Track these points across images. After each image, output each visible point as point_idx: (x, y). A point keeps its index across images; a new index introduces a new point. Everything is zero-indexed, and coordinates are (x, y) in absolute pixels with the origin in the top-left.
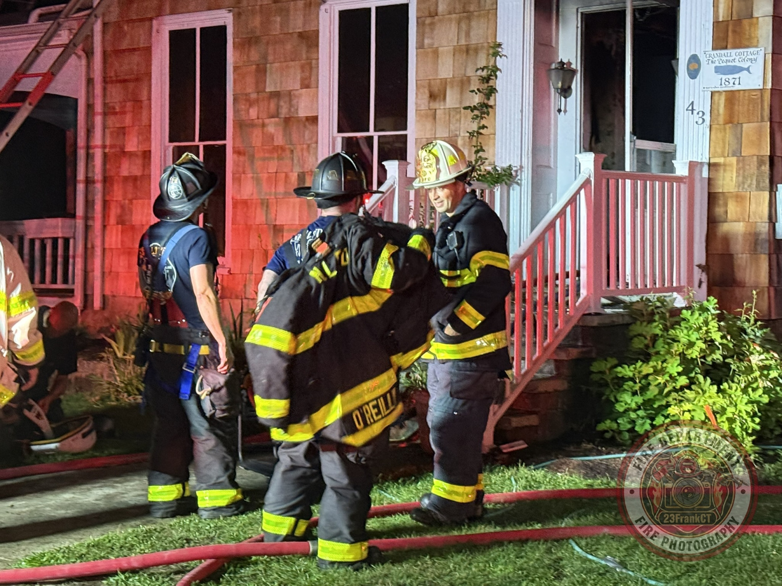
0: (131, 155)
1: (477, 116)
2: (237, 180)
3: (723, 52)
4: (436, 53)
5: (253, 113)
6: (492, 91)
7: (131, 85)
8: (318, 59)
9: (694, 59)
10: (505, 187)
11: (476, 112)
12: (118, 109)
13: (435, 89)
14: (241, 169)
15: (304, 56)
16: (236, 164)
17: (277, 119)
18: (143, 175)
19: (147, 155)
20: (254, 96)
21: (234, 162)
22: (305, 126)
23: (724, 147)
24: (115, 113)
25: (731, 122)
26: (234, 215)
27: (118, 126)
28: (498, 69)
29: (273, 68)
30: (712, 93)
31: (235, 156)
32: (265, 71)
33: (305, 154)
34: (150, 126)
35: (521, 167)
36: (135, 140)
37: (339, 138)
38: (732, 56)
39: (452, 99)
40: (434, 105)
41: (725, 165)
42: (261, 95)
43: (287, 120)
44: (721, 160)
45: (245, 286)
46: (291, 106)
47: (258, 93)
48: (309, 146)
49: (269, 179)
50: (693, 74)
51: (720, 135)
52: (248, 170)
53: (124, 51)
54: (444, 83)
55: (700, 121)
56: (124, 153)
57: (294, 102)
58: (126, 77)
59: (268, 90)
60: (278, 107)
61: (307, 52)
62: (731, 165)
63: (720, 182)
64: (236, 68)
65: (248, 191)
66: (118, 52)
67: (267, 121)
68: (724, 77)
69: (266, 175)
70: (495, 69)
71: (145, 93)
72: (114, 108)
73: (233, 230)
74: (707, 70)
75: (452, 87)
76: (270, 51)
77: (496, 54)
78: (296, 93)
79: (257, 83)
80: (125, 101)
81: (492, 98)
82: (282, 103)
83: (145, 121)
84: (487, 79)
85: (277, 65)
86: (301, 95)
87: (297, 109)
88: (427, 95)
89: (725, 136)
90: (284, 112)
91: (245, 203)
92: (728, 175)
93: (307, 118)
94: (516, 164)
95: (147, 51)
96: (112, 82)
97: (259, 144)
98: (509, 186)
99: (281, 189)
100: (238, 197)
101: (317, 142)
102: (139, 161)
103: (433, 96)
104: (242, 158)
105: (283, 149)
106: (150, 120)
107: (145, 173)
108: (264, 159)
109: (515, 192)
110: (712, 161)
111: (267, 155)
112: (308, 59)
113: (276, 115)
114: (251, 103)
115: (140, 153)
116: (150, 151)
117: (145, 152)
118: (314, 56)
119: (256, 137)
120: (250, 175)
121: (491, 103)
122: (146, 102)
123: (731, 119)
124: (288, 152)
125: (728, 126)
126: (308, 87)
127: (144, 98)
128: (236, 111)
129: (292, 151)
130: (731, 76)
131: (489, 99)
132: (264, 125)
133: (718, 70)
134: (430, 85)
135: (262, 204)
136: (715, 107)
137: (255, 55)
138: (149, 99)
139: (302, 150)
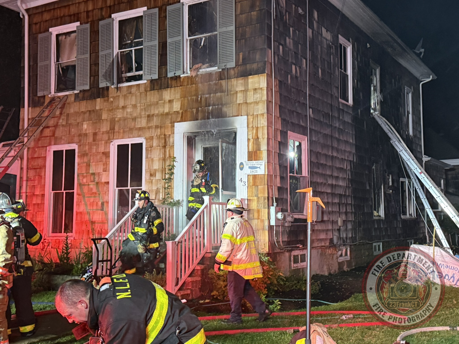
0: (37, 195)
1: (167, 182)
2: (78, 205)
3: (251, 162)
4: (152, 160)
5: (85, 180)
6: (173, 173)
7: (38, 170)
8: (109, 162)
9: (242, 164)
10: (177, 207)
11: (167, 181)
12: (32, 179)
13: (152, 172)
14: (80, 201)
15: (104, 161)
16: (78, 199)
17: (94, 183)
18: (41, 203)
19: (43, 195)
20: (85, 174)
21: (77, 198)
22: (104, 185)
23: (252, 193)
24: (32, 180)
25: (254, 185)
26: (76, 217)
27: (32, 185)
28: (174, 166)
29: (92, 164)
30: (248, 175)
31: (78, 196)
32: (90, 165)
33: (104, 195)
34: (45, 185)
35: (183, 200)
36: (39, 190)
37: (117, 189)
38: (254, 163)
39: (158, 176)
40: (151, 178)
41: (253, 200)
42: (88, 174)
43: (97, 183)
44: (251, 198)
45: (80, 244)
46: (99, 178)
47: (87, 173)
48: (106, 192)
49: (90, 204)
50: (241, 169)
51: (251, 190)
52: (82, 201)
53: (35, 158)
54: (156, 170)
55: (244, 185)
56: (34, 195)
57: (100, 177)
58: (36, 167)
59: (91, 172)
60: (94, 178)
61: (106, 159)
62: (255, 200)
63: (251, 206)
64: (78, 164)
65: (82, 209)
66: (33, 158)
67: (90, 183)
68: (252, 170)
69: (89, 203)
70: (173, 166)
71: (43, 173)
72: (31, 179)
73: (76, 223)
74: (246, 168)
75: (158, 172)
76: (92, 158)
77: (174, 161)
78: (101, 173)
79: (86, 170)
80: (35, 176)
81: (172, 176)
82: (96, 177)
83: (43, 184)
84: (171, 170)
85: (94, 163)
86: (103, 174)
87: (101, 179)
88: (149, 175)
89: (252, 190)
90: (96, 180)
91: (81, 213)
92: (254, 203)
93: (105, 183)
94: (181, 199)
95: (45, 158)
96: (31, 169)
97: (87, 191)
98: (178, 207)
99: (95, 208)
100: (78, 211)
101: (108, 191)
102: (40, 198)
103: (151, 175)
104: (80, 197)
105: (96, 193)
106: (45, 183)
107: (42, 202)
108: (89, 197)
109: (181, 209)
110: (249, 198)
111: (90, 195)
112: (106, 161)
113: (94, 181)
114: (84, 177)
115: (41, 195)
116: (44, 194)
117: (42, 194)
118: (108, 160)
119: (85, 189)
120: (83, 203)
121: (172, 177)
122: (43, 177)
123: (255, 184)
124: (98, 195)
125: (253, 186)
126: (105, 171)
127: (43, 174)
128: (78, 180)
129: (99, 194)
130: (254, 170)
131: (171, 176)
132: (89, 185)
133: (250, 168)
134: (150, 171)
135: (87, 213)
136: (249, 180)
137: (86, 159)
138: (45, 175)
139: (103, 194)
